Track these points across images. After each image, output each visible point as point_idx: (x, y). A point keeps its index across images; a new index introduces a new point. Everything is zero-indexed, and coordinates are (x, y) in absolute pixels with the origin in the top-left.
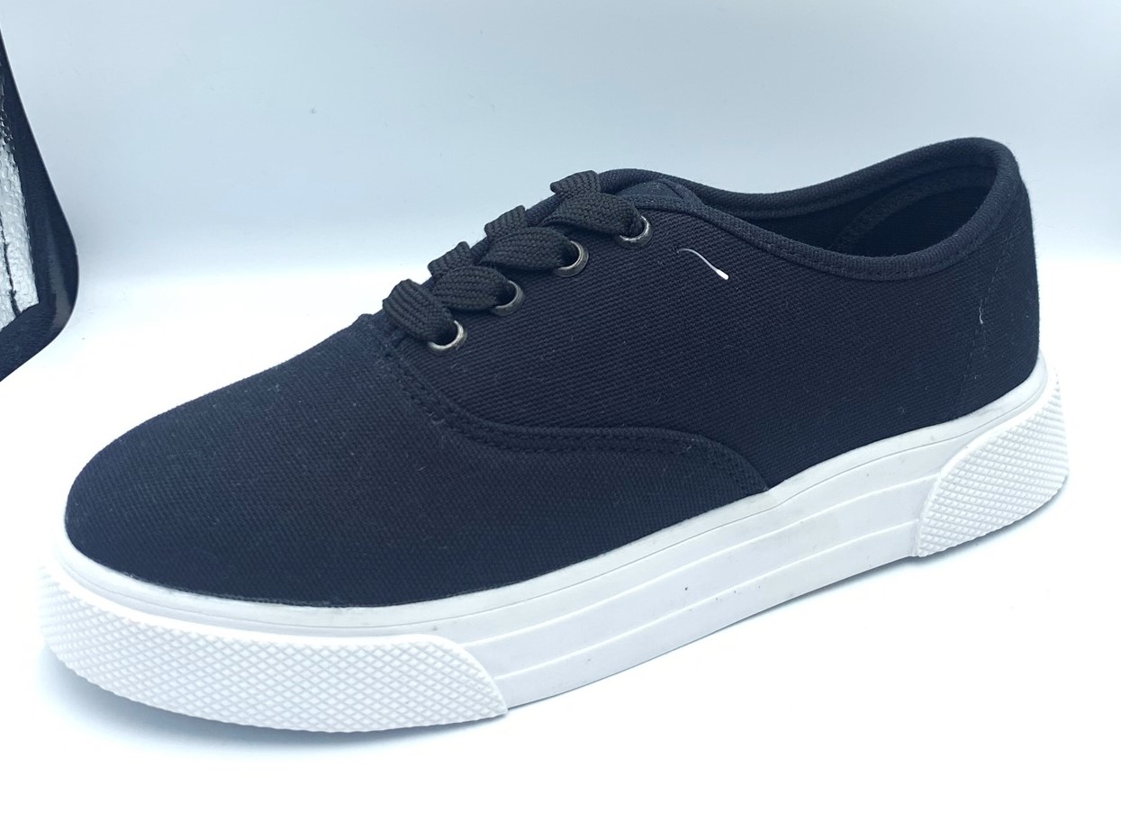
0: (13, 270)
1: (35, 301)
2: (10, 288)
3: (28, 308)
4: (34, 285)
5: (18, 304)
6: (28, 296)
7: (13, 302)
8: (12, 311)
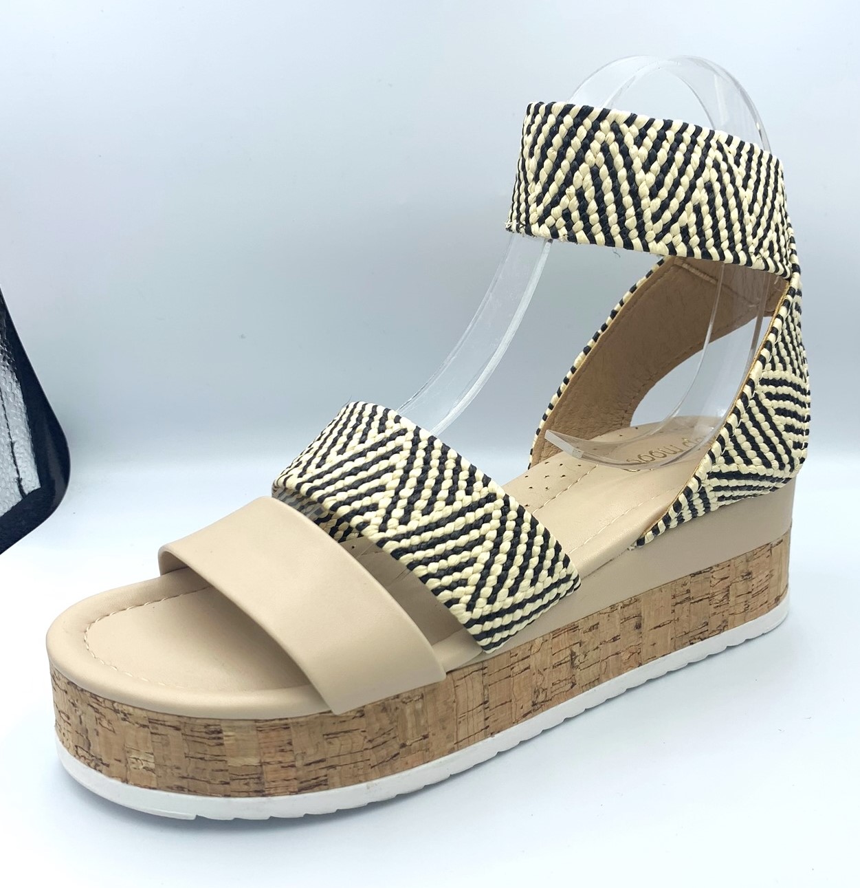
1: (37, 486)
2: (17, 476)
3: (33, 491)
4: (36, 474)
5: (24, 488)
6: (32, 482)
7: (20, 487)
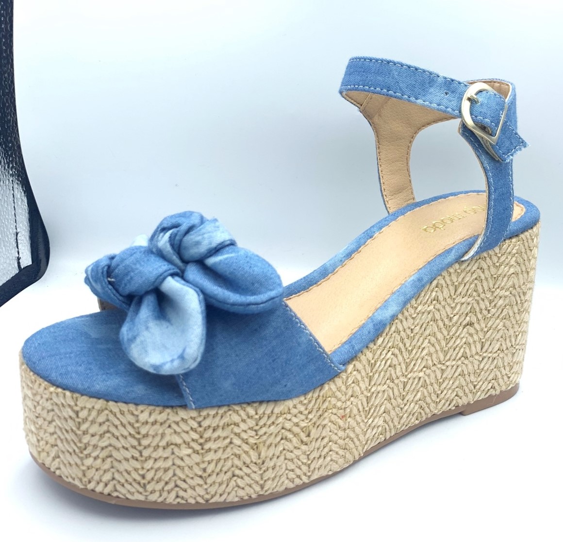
0: (20, 246)
8: (17, 268)
